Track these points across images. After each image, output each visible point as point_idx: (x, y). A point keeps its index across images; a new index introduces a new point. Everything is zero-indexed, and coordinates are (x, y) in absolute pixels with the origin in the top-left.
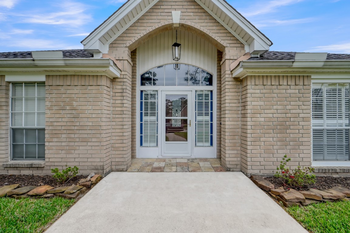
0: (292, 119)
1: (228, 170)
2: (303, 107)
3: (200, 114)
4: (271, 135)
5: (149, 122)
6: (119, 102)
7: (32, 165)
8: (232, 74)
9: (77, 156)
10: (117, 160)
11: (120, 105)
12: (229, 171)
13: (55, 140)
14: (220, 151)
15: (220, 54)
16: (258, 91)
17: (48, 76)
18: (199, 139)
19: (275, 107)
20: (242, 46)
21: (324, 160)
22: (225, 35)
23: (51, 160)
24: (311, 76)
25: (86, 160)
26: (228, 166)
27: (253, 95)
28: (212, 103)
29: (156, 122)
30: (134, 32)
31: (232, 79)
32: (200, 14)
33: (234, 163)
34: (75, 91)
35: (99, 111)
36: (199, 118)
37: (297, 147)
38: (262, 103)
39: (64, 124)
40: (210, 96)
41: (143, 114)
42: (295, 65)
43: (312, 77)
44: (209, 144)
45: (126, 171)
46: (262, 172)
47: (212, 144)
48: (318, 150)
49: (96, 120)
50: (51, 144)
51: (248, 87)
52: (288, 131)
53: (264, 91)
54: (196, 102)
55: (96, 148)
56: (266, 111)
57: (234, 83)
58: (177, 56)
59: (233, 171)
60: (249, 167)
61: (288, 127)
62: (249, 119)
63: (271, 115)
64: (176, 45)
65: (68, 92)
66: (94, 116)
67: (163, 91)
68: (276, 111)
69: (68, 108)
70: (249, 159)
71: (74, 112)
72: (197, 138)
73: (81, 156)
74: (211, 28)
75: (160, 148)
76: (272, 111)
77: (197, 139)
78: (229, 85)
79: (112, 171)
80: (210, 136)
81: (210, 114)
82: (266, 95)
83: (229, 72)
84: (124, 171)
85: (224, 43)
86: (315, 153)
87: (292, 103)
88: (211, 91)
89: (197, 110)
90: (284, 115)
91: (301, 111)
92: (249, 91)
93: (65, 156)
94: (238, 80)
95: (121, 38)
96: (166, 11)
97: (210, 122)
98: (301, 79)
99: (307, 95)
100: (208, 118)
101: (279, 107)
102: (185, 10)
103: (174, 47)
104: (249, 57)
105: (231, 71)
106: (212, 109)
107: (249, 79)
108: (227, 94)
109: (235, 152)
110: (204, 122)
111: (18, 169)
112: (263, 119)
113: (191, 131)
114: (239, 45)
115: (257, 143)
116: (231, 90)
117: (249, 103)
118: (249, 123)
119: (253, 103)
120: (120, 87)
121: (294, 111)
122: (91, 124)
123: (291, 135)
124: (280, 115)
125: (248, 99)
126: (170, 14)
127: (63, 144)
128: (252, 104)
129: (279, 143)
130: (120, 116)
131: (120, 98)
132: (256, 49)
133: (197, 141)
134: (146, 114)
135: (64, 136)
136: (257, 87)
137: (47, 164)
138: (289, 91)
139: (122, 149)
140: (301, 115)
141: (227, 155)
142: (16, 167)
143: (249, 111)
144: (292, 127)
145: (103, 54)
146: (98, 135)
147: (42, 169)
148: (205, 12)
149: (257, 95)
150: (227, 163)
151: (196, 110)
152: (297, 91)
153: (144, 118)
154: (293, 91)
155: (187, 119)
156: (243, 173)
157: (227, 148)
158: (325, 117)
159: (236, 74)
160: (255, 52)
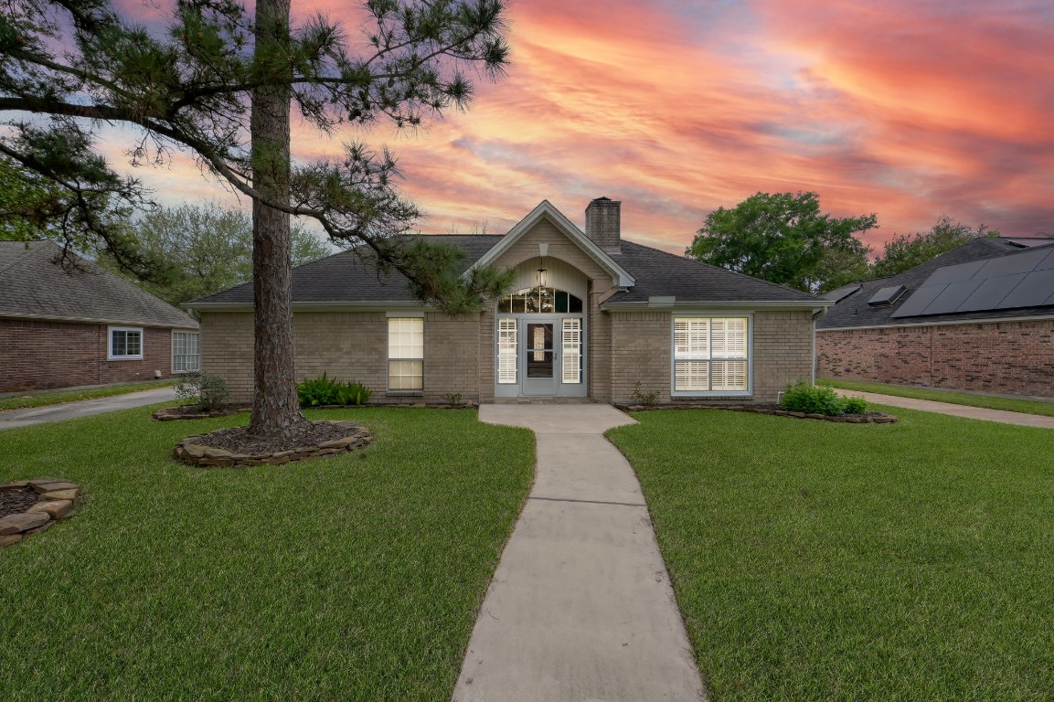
0: (654, 352)
1: (596, 402)
2: (664, 340)
4: (634, 367)
5: (507, 356)
6: (487, 335)
8: (600, 307)
9: (455, 386)
13: (434, 371)
14: (589, 389)
15: (590, 283)
16: (622, 326)
17: (426, 313)
18: (566, 376)
19: (638, 341)
20: (610, 279)
22: (593, 267)
23: (430, 390)
24: (671, 311)
25: (463, 390)
26: (596, 399)
27: (618, 330)
28: (581, 333)
31: (600, 313)
32: (567, 246)
33: (601, 395)
34: (452, 327)
35: (474, 345)
36: (567, 351)
37: (658, 377)
38: (626, 337)
39: (442, 357)
40: (579, 324)
41: (500, 346)
42: (650, 306)
43: (673, 313)
44: (578, 381)
45: (494, 403)
46: (625, 399)
47: (581, 380)
48: (681, 382)
49: (471, 353)
50: (430, 375)
51: (613, 322)
52: (649, 363)
53: (628, 326)
54: (562, 332)
55: (472, 379)
56: (629, 345)
57: (602, 316)
58: (542, 282)
59: (600, 403)
60: (613, 396)
61: (649, 360)
62: (613, 352)
63: (634, 349)
64: (541, 271)
66: (469, 349)
67: (524, 319)
68: (638, 345)
69: (445, 342)
70: (613, 389)
71: (451, 345)
72: (563, 373)
73: (459, 386)
75: (521, 386)
76: (635, 344)
78: (596, 317)
79: (484, 402)
80: (579, 372)
81: (579, 347)
82: (630, 330)
83: (597, 306)
84: (492, 403)
85: (591, 275)
88: (581, 320)
90: (646, 348)
91: (662, 344)
92: (613, 326)
93: (446, 386)
94: (606, 314)
96: (533, 243)
97: (579, 356)
98: (662, 314)
99: (667, 330)
100: (578, 350)
101: (642, 341)
102: (552, 243)
103: (539, 272)
104: (617, 291)
105: (599, 305)
106: (581, 341)
107: (614, 315)
108: (595, 327)
109: (603, 384)
110: (572, 356)
112: (626, 352)
113: (557, 365)
114: (607, 277)
115: (621, 374)
116: (598, 323)
117: (613, 337)
118: (613, 356)
120: (488, 320)
121: (655, 344)
123: (653, 366)
124: (642, 348)
125: (613, 333)
126: (537, 246)
127: (441, 375)
128: (617, 337)
129: (641, 374)
131: (487, 331)
132: (622, 284)
134: (504, 346)
135: (441, 368)
136: (621, 322)
137: (427, 393)
138: (651, 326)
139: (490, 382)
140: (662, 348)
141: (595, 388)
142: (398, 396)
143: (613, 345)
144: (653, 359)
146: (474, 367)
147: (421, 398)
148: (573, 244)
149: (621, 330)
150: (594, 395)
152: (658, 326)
153: (501, 351)
154: (654, 326)
155: (552, 353)
156: (609, 403)
157: (595, 381)
158: (690, 349)
159: (603, 308)
160: (622, 287)
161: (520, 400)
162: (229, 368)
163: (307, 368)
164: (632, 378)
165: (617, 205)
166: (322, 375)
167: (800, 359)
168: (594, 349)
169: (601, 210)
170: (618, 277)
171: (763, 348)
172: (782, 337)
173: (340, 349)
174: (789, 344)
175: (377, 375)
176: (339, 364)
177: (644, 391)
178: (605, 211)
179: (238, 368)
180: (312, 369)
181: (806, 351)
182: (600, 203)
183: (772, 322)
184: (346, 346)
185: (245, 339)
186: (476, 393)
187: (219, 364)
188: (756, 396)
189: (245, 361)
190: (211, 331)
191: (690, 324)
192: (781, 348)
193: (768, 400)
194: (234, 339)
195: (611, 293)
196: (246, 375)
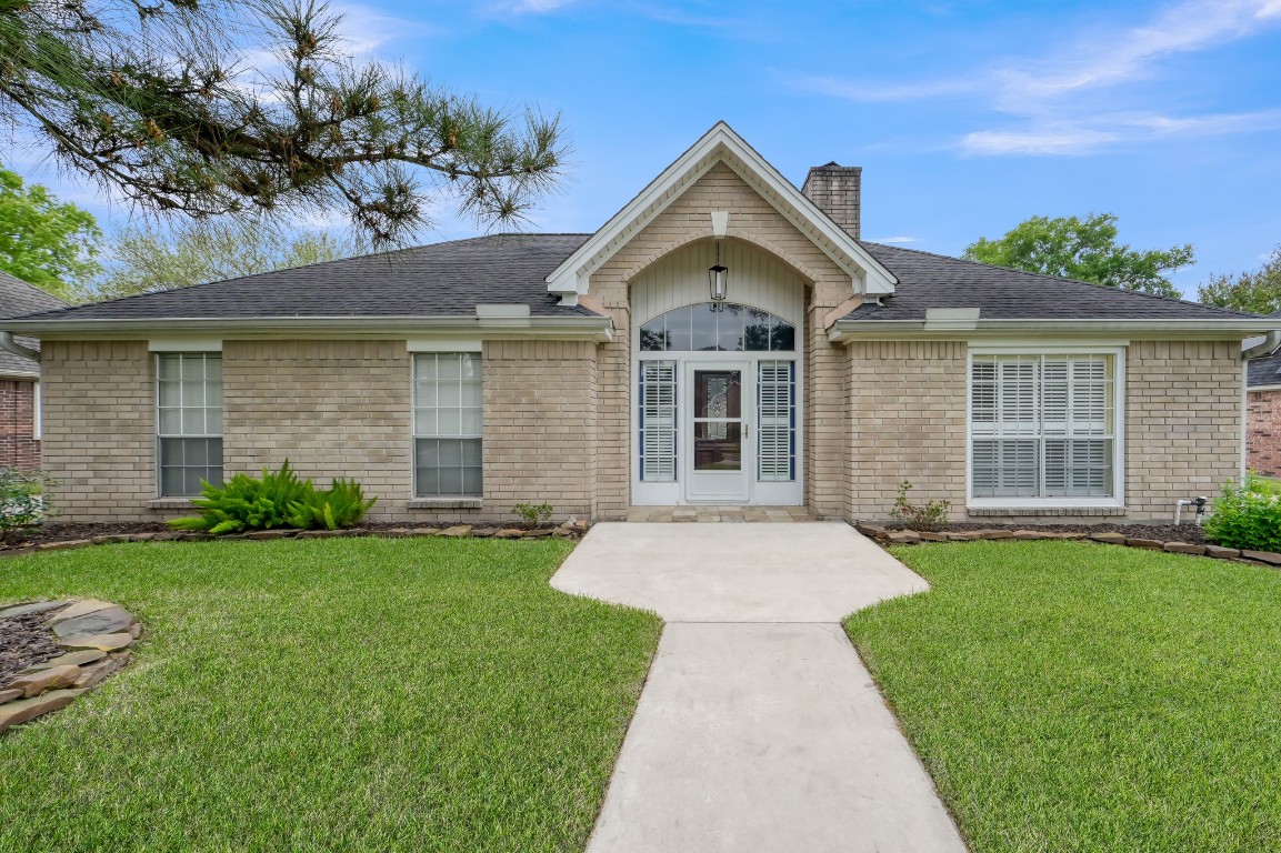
0: (932, 422)
1: (820, 518)
2: (953, 399)
3: (768, 413)
4: (894, 451)
5: (658, 430)
7: (461, 503)
8: (828, 335)
9: (541, 488)
10: (608, 499)
11: (612, 395)
12: (822, 520)
13: (502, 458)
14: (807, 487)
15: (808, 291)
16: (872, 370)
17: (486, 343)
18: (766, 467)
19: (902, 399)
20: (848, 280)
21: (993, 496)
22: (814, 257)
23: (494, 495)
24: (966, 343)
25: (557, 495)
26: (821, 511)
27: (863, 378)
28: (793, 387)
29: (673, 429)
30: (637, 251)
31: (828, 345)
32: (764, 217)
33: (831, 505)
34: (537, 371)
35: (582, 408)
36: (767, 421)
37: (941, 472)
38: (879, 392)
39: (519, 429)
40: (789, 372)
41: (645, 413)
42: (928, 327)
43: (970, 344)
44: (788, 476)
45: (625, 520)
46: (877, 516)
47: (793, 477)
48: (984, 481)
49: (575, 422)
50: (494, 466)
51: (854, 363)
52: (925, 443)
53: (883, 370)
54: (758, 386)
55: (577, 474)
56: (885, 407)
57: (832, 352)
58: (719, 291)
59: (829, 520)
60: (855, 508)
61: (925, 437)
62: (854, 421)
63: (894, 415)
64: (718, 269)
65: (525, 371)
66: (572, 415)
67: (689, 362)
68: (903, 407)
69: (524, 400)
70: (855, 494)
71: (535, 408)
72: (761, 463)
73: (549, 488)
74: (787, 244)
75: (683, 485)
76: (896, 406)
77: (761, 467)
78: (821, 355)
79: (599, 520)
80: (789, 460)
81: (789, 413)
82: (886, 378)
83: (822, 332)
84: (621, 521)
85: (811, 274)
86: (976, 484)
87: (933, 392)
88: (793, 363)
89: (761, 402)
90: (918, 414)
91: (948, 407)
92: (854, 370)
93: (519, 488)
94: (839, 347)
95: (613, 265)
96: (700, 210)
97: (789, 429)
98: (950, 348)
99: (960, 377)
100: (786, 421)
101: (910, 399)
102: (737, 210)
103: (713, 272)
104: (861, 303)
105: (826, 330)
106: (793, 402)
107: (854, 348)
108: (818, 374)
109: (834, 484)
110: (776, 430)
111: (433, 511)
112: (880, 421)
113: (749, 447)
114: (842, 278)
115: (869, 465)
116: (825, 366)
117: (854, 392)
118: (854, 429)
119: (863, 392)
120: (612, 360)
121: (936, 407)
122: (566, 430)
123: (931, 450)
124: (910, 415)
125: (853, 385)
126: (707, 217)
127: (517, 466)
128: (861, 393)
129: (908, 465)
130: (613, 416)
132: (870, 290)
133: (761, 470)
134: (652, 412)
135: (517, 451)
136: (869, 363)
137: (488, 502)
138: (927, 370)
139: (617, 478)
140: (949, 415)
141: (818, 491)
142: (430, 509)
143: (854, 407)
144: (932, 436)
145: (580, 297)
146: (581, 451)
147: (477, 511)
148: (777, 213)
149: (870, 378)
150: (818, 505)
151: (758, 404)
152: (942, 370)
153: (647, 421)
154: (935, 370)
155: (739, 423)
156: (846, 521)
157: (818, 477)
158: (1001, 417)
159: (835, 335)
160: (869, 296)
161: (677, 513)
162: (97, 452)
163: (249, 452)
164: (891, 473)
165: (853, 174)
166: (280, 466)
167: (1217, 436)
168: (817, 415)
169: (828, 182)
170: (861, 274)
171: (1146, 414)
172: (1184, 392)
173: (314, 414)
174: (1197, 407)
175: (391, 466)
176: (314, 444)
177: (917, 500)
178: (835, 185)
179: (113, 452)
180: (260, 454)
181: (1230, 421)
182: (826, 172)
183: (1162, 363)
184: (327, 407)
185: (128, 394)
186: (586, 502)
187: (76, 445)
188: (1132, 508)
189: (129, 437)
190: (60, 379)
191: (1001, 369)
192: (1179, 414)
193: (1156, 516)
194: (106, 394)
195: (848, 307)
196: (131, 467)
